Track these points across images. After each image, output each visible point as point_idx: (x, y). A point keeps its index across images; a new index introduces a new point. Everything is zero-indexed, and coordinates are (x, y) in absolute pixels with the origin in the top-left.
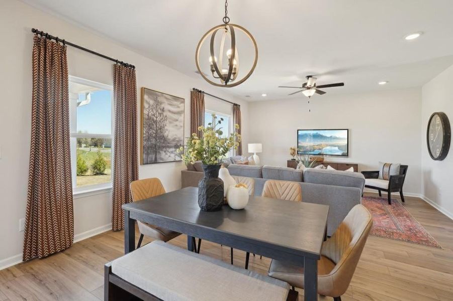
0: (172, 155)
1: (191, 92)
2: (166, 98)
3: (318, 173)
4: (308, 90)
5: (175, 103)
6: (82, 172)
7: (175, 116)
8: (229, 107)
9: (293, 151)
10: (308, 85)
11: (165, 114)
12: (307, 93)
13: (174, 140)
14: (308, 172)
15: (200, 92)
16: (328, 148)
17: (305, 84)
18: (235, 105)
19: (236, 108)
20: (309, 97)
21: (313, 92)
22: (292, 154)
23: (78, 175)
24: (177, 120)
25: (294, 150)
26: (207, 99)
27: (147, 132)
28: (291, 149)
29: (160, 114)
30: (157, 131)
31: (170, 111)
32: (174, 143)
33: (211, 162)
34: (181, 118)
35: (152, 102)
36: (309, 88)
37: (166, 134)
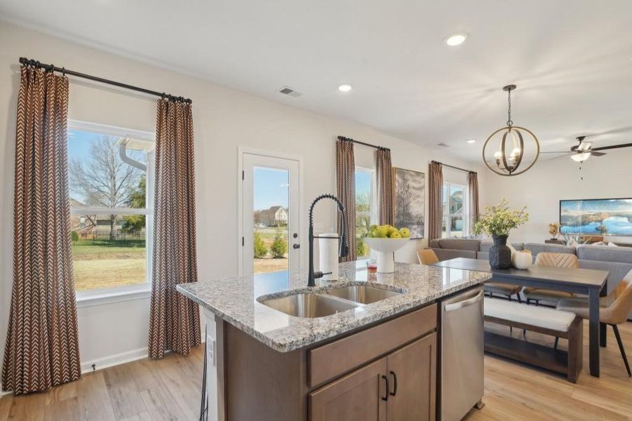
0: (416, 232)
1: (430, 165)
2: (412, 175)
3: (596, 249)
4: (580, 154)
5: (417, 178)
6: (261, 254)
7: (418, 192)
8: (465, 176)
9: (553, 228)
10: (580, 148)
11: (410, 191)
12: (577, 158)
13: (416, 217)
14: (583, 248)
15: (438, 163)
16: (612, 219)
17: (577, 147)
18: (471, 173)
19: (473, 176)
20: (582, 162)
21: (586, 156)
22: (552, 233)
23: (255, 257)
24: (419, 196)
25: (555, 227)
26: (444, 170)
27: (397, 210)
28: (551, 225)
29: (406, 191)
30: (404, 208)
31: (413, 188)
32: (417, 220)
33: (502, 234)
34: (422, 194)
35: (400, 180)
36: (580, 152)
37: (410, 211)
